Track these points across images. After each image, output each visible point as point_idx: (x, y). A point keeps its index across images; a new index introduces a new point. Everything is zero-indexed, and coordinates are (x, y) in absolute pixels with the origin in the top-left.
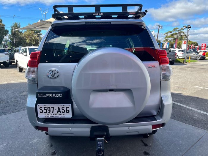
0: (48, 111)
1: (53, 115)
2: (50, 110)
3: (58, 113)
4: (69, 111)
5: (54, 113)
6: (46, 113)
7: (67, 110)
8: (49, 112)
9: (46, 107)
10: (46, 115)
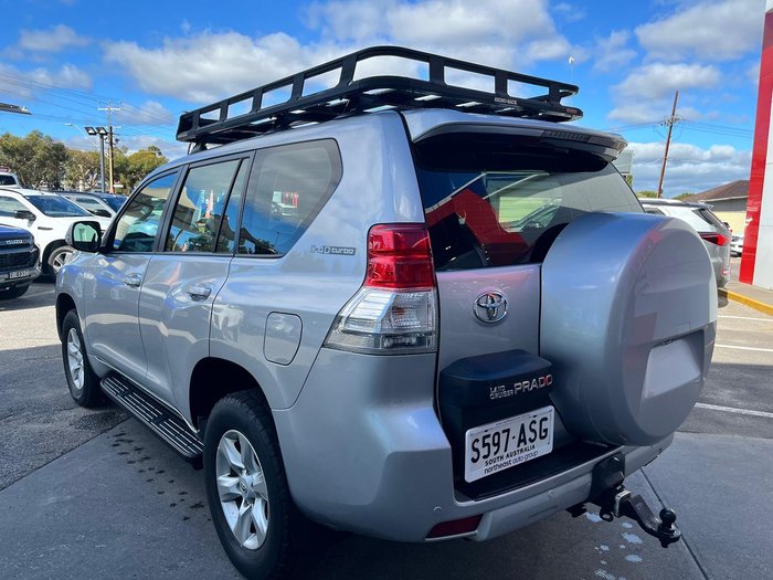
0: (493, 449)
1: (505, 460)
2: (498, 445)
3: (518, 446)
4: (546, 431)
5: (509, 450)
6: (488, 459)
7: (543, 428)
8: (495, 453)
9: (489, 436)
10: (487, 467)
